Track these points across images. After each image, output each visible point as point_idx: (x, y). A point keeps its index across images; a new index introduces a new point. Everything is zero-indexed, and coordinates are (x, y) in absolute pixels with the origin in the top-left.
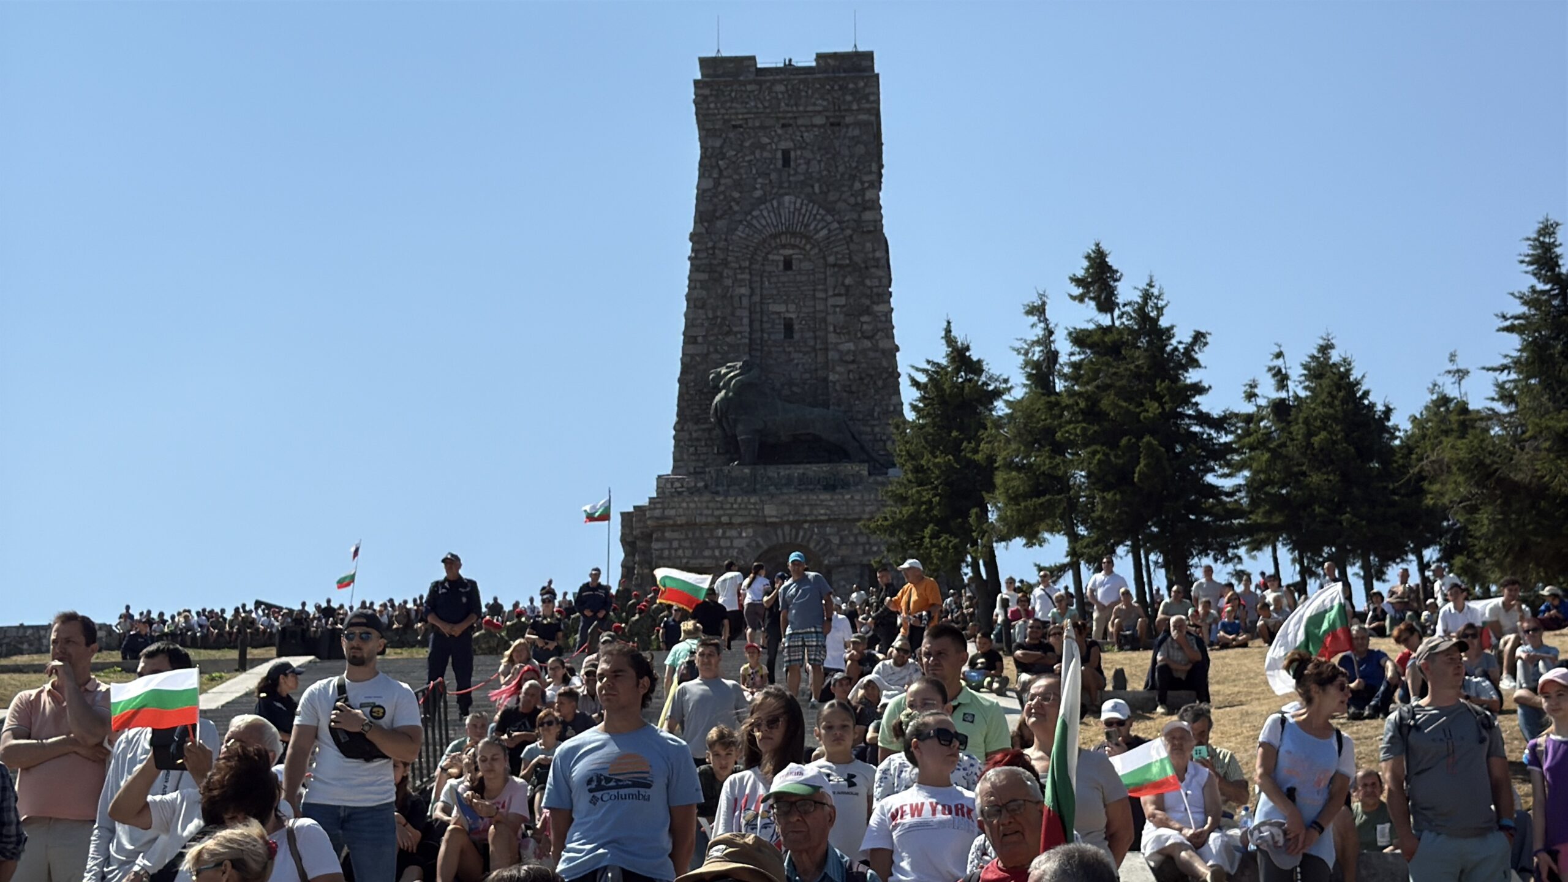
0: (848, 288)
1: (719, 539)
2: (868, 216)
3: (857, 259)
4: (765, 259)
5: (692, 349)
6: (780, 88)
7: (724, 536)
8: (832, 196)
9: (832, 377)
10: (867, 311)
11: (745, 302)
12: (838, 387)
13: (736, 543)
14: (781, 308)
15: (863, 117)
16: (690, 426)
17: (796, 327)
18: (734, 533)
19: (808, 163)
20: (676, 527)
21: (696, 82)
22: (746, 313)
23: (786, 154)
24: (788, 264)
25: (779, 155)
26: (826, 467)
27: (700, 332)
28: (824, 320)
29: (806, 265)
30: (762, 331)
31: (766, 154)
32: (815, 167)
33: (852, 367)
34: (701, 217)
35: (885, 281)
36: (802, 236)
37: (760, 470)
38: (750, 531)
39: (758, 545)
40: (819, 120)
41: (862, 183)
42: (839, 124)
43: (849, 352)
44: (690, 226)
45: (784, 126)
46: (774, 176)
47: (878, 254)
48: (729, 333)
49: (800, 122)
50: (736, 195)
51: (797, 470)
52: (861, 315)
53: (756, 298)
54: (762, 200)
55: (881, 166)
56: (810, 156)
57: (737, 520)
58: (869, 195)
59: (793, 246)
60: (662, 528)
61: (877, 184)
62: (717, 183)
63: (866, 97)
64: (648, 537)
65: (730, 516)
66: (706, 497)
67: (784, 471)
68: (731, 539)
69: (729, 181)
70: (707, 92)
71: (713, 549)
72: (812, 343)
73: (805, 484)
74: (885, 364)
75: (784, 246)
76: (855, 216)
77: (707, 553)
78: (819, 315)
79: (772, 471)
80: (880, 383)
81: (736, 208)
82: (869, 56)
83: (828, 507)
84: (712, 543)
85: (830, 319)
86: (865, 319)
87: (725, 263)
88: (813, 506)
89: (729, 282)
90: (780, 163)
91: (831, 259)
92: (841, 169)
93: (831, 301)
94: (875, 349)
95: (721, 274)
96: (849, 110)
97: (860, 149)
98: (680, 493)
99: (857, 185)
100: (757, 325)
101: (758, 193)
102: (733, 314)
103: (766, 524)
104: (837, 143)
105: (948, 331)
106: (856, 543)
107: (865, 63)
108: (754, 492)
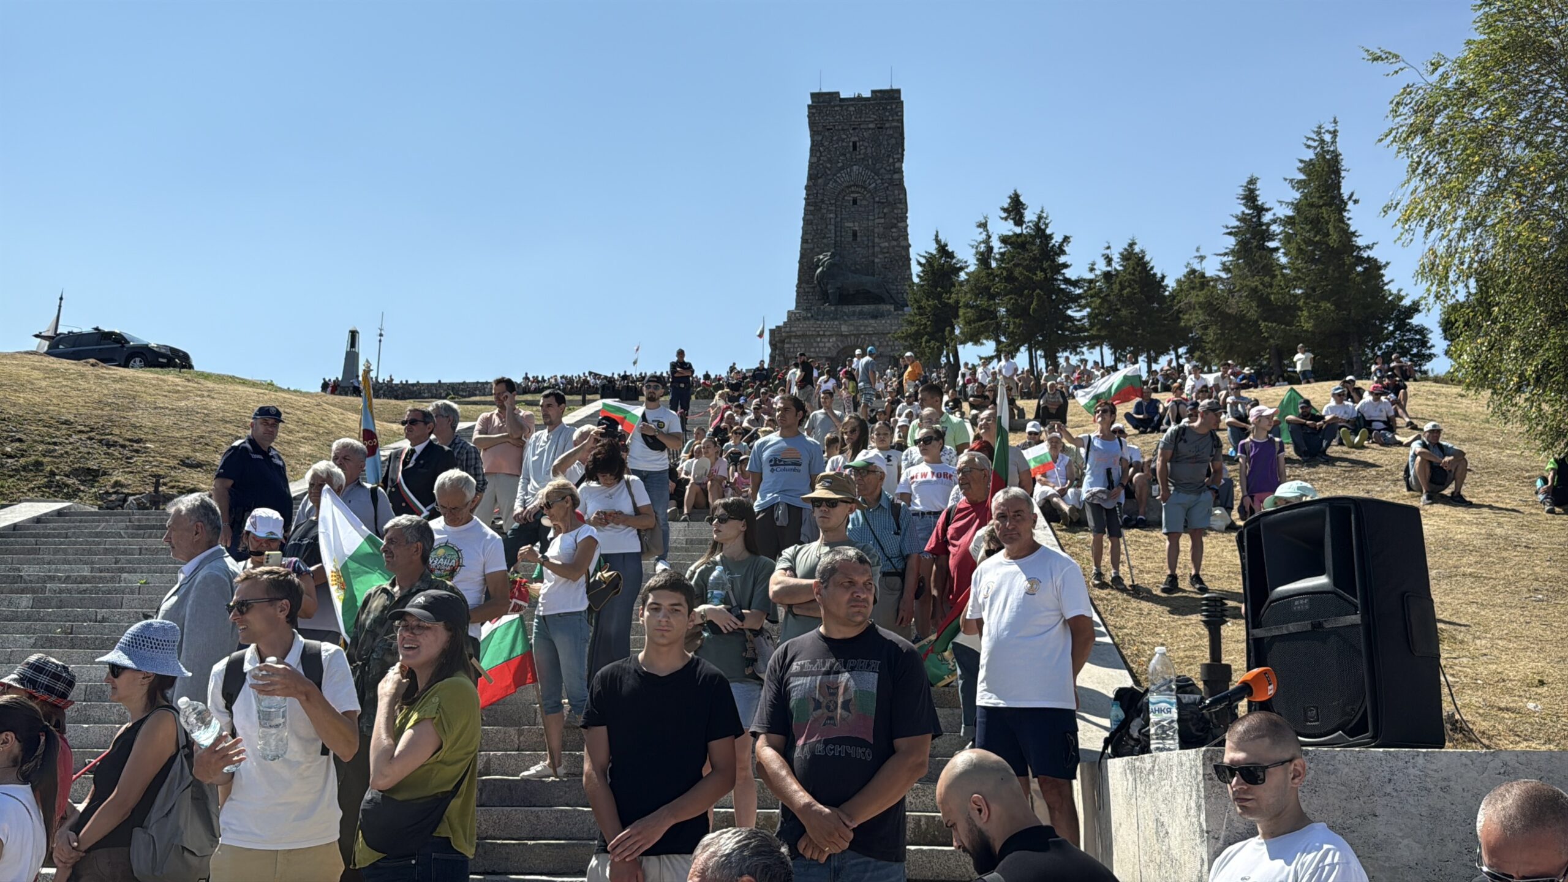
0: (885, 214)
1: (818, 343)
2: (896, 176)
3: (890, 199)
4: (843, 199)
5: (805, 246)
6: (852, 109)
7: (821, 341)
8: (878, 166)
9: (876, 260)
10: (895, 226)
11: (833, 221)
12: (879, 265)
13: (827, 345)
14: (851, 225)
15: (895, 124)
16: (804, 285)
17: (858, 234)
18: (826, 340)
19: (866, 148)
20: (796, 337)
21: (809, 106)
22: (833, 227)
23: (854, 144)
24: (855, 202)
25: (851, 144)
26: (873, 307)
27: (809, 237)
28: (873, 231)
29: (865, 203)
30: (841, 236)
31: (844, 144)
32: (869, 150)
33: (887, 255)
34: (812, 177)
35: (904, 210)
36: (862, 187)
37: (840, 308)
38: (834, 339)
39: (838, 346)
40: (871, 126)
41: (894, 159)
42: (882, 128)
43: (885, 247)
44: (805, 182)
45: (854, 129)
46: (848, 155)
47: (901, 196)
48: (823, 238)
49: (862, 126)
50: (829, 165)
51: (858, 308)
52: (892, 228)
53: (839, 219)
54: (842, 168)
55: (903, 150)
56: (866, 144)
57: (828, 333)
58: (897, 165)
59: (858, 193)
60: (790, 337)
61: (901, 160)
62: (819, 159)
63: (896, 114)
64: (783, 342)
65: (824, 331)
66: (812, 322)
67: (851, 308)
68: (825, 343)
69: (825, 159)
70: (814, 111)
71: (815, 348)
72: (866, 243)
73: (862, 315)
74: (904, 253)
75: (853, 192)
76: (890, 177)
77: (812, 350)
78: (871, 228)
79: (846, 309)
80: (901, 264)
81: (829, 172)
82: (898, 91)
83: (874, 327)
84: (815, 344)
85: (876, 230)
86: (894, 230)
87: (823, 201)
88: (866, 326)
89: (825, 211)
90: (851, 149)
91: (877, 199)
92: (883, 151)
93: (877, 221)
94: (898, 246)
95: (821, 208)
96: (888, 120)
97: (893, 141)
98: (799, 320)
99: (891, 160)
100: (838, 233)
101: (840, 165)
102: (826, 228)
103: (842, 335)
104: (881, 138)
105: (937, 236)
106: (888, 345)
107: (896, 95)
108: (836, 319)
